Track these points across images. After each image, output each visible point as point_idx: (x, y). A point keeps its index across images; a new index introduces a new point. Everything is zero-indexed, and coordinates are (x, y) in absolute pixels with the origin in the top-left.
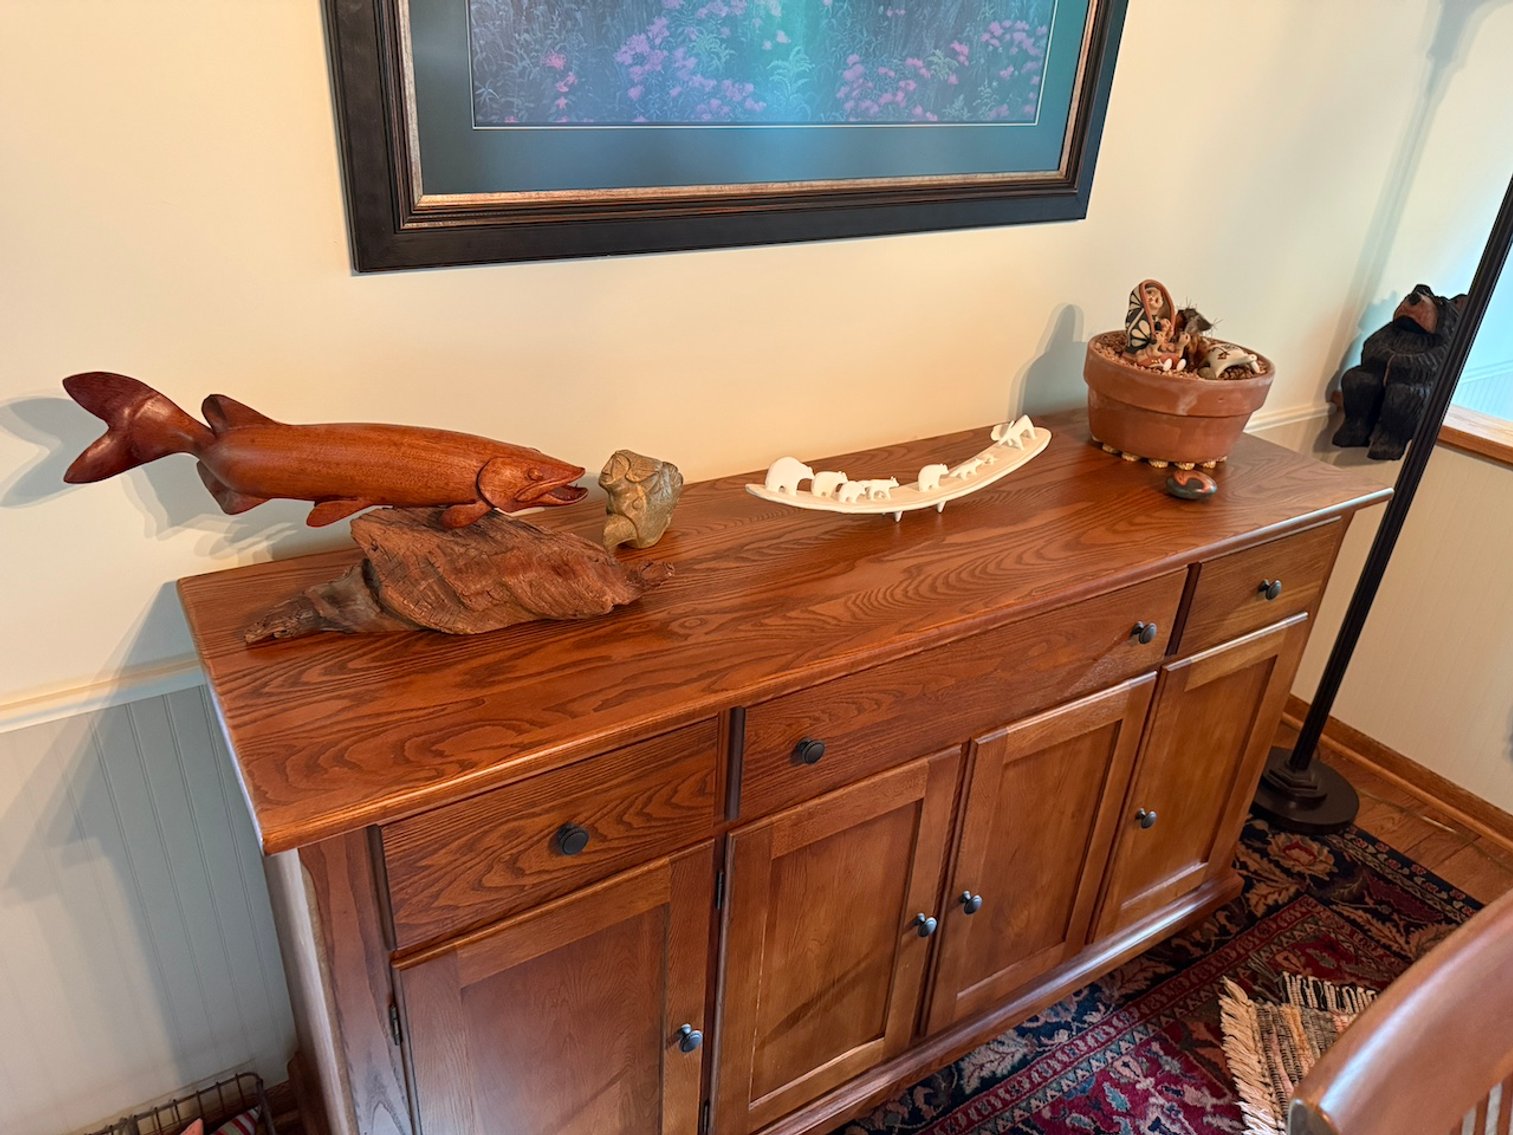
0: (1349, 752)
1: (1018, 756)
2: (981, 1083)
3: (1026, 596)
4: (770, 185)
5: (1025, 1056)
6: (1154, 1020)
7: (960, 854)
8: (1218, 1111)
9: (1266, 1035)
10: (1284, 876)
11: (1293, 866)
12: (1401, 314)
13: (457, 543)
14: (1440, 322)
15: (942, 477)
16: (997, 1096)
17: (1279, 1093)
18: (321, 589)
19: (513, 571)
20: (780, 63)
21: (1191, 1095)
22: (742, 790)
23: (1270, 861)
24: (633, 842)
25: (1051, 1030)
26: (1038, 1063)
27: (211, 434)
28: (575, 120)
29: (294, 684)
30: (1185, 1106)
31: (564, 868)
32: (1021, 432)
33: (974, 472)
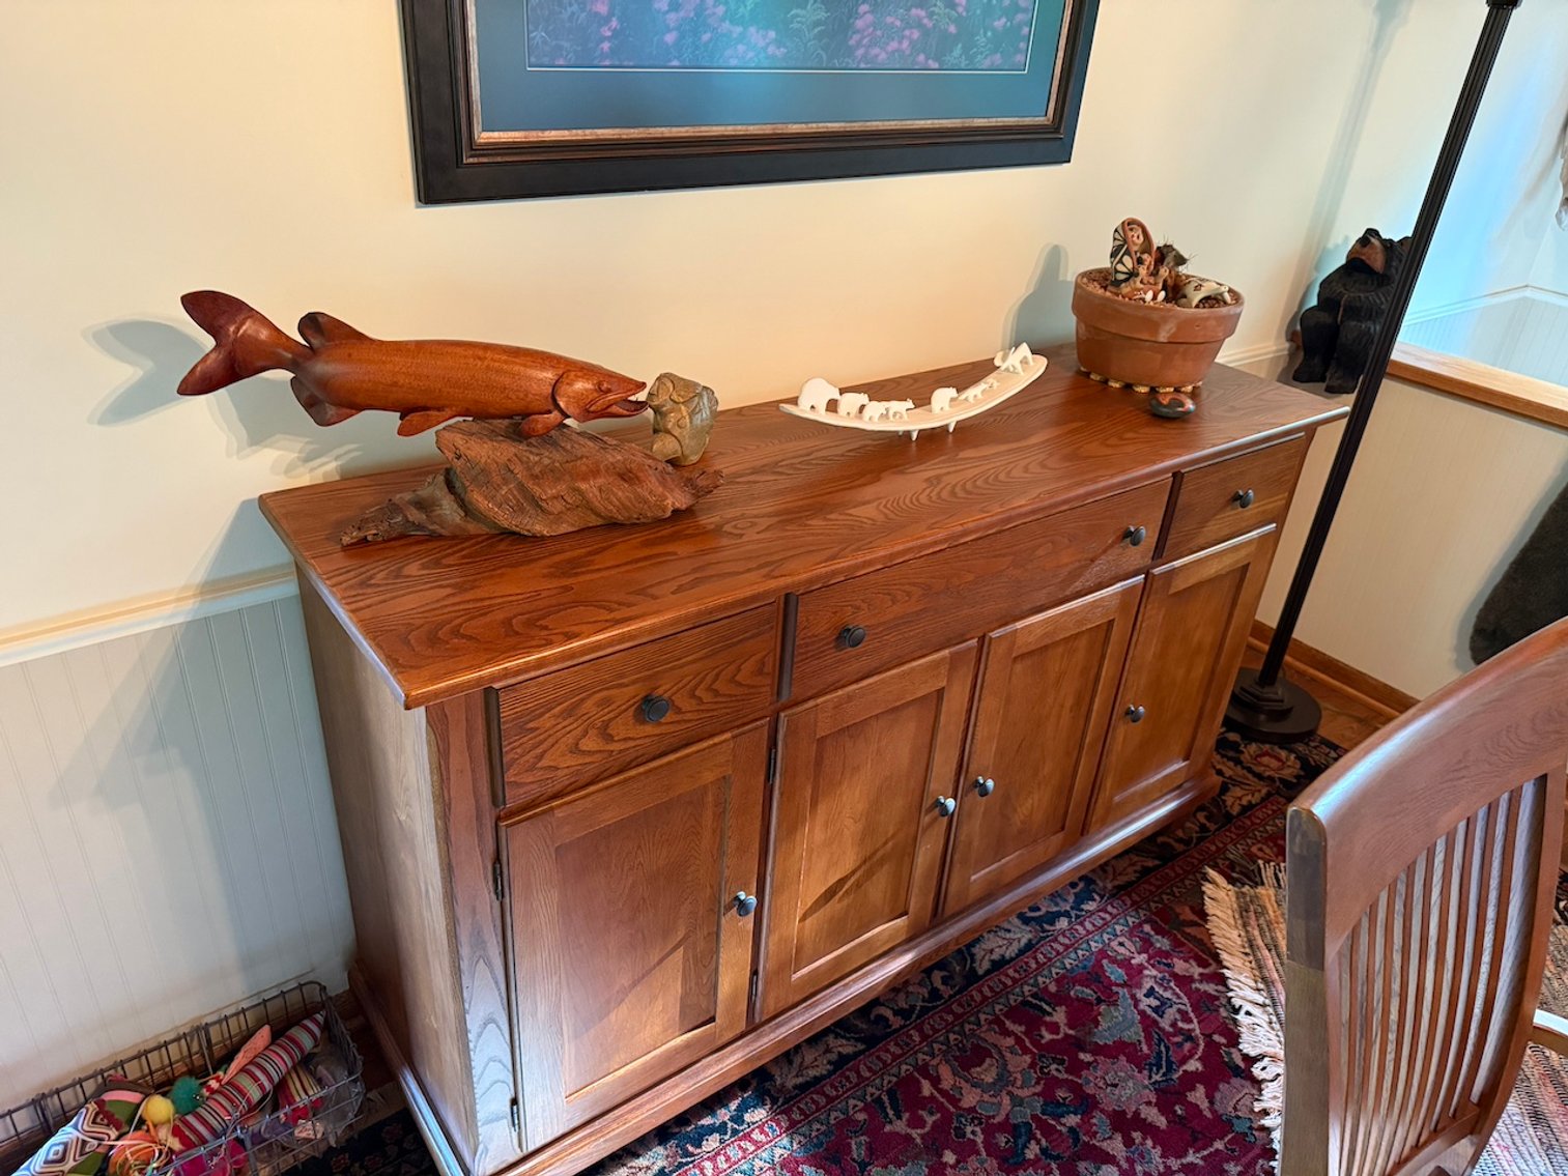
0: (1312, 671)
1: (1026, 651)
2: (992, 966)
3: (1035, 498)
4: (790, 126)
5: (1030, 940)
6: (1144, 906)
7: (975, 741)
8: (1204, 978)
9: (1244, 913)
10: (1256, 780)
11: (1264, 771)
12: (1353, 256)
13: (531, 452)
14: (1388, 262)
15: (952, 400)
16: (1007, 976)
17: (1257, 961)
18: (408, 496)
19: (585, 479)
20: (799, 11)
21: (1180, 966)
22: (794, 671)
23: (1243, 768)
24: (702, 716)
25: (1052, 918)
26: (1042, 946)
27: (308, 350)
28: (617, 63)
29: (397, 577)
30: (1175, 976)
31: (646, 737)
32: (1020, 358)
33: (980, 396)
